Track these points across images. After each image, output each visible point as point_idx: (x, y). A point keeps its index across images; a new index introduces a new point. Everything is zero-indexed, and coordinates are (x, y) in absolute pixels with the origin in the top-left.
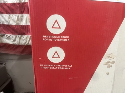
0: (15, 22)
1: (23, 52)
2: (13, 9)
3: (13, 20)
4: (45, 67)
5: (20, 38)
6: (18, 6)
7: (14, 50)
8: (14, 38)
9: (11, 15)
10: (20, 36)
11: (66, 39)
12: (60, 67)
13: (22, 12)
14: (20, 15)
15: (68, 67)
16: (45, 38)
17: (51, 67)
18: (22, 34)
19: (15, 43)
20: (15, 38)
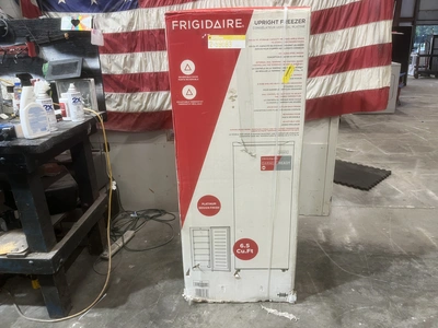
0: (120, 68)
1: (135, 126)
2: (116, 45)
3: (117, 65)
4: (181, 103)
5: (130, 99)
6: (125, 38)
7: (118, 123)
8: (118, 100)
9: (113, 56)
10: (129, 95)
11: (196, 78)
12: (194, 103)
13: (132, 50)
14: (129, 55)
15: (200, 103)
16: (180, 78)
17: (186, 103)
18: (133, 90)
19: (121, 109)
20: (121, 100)
